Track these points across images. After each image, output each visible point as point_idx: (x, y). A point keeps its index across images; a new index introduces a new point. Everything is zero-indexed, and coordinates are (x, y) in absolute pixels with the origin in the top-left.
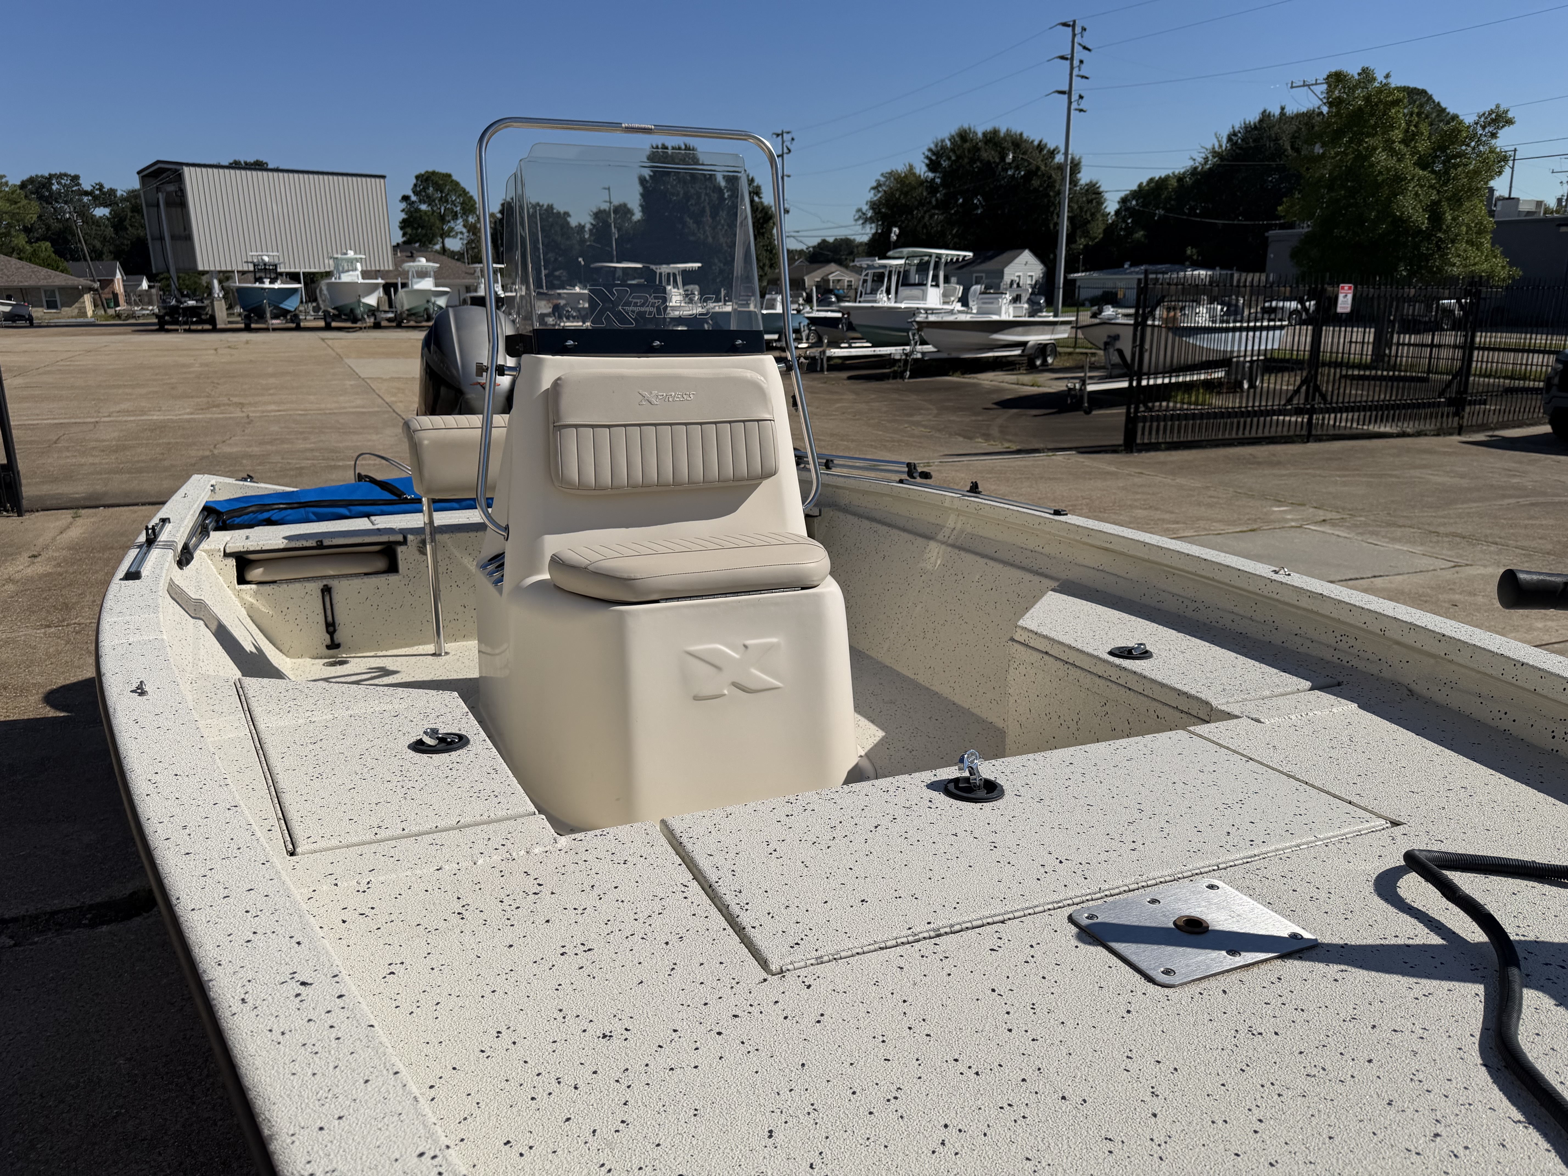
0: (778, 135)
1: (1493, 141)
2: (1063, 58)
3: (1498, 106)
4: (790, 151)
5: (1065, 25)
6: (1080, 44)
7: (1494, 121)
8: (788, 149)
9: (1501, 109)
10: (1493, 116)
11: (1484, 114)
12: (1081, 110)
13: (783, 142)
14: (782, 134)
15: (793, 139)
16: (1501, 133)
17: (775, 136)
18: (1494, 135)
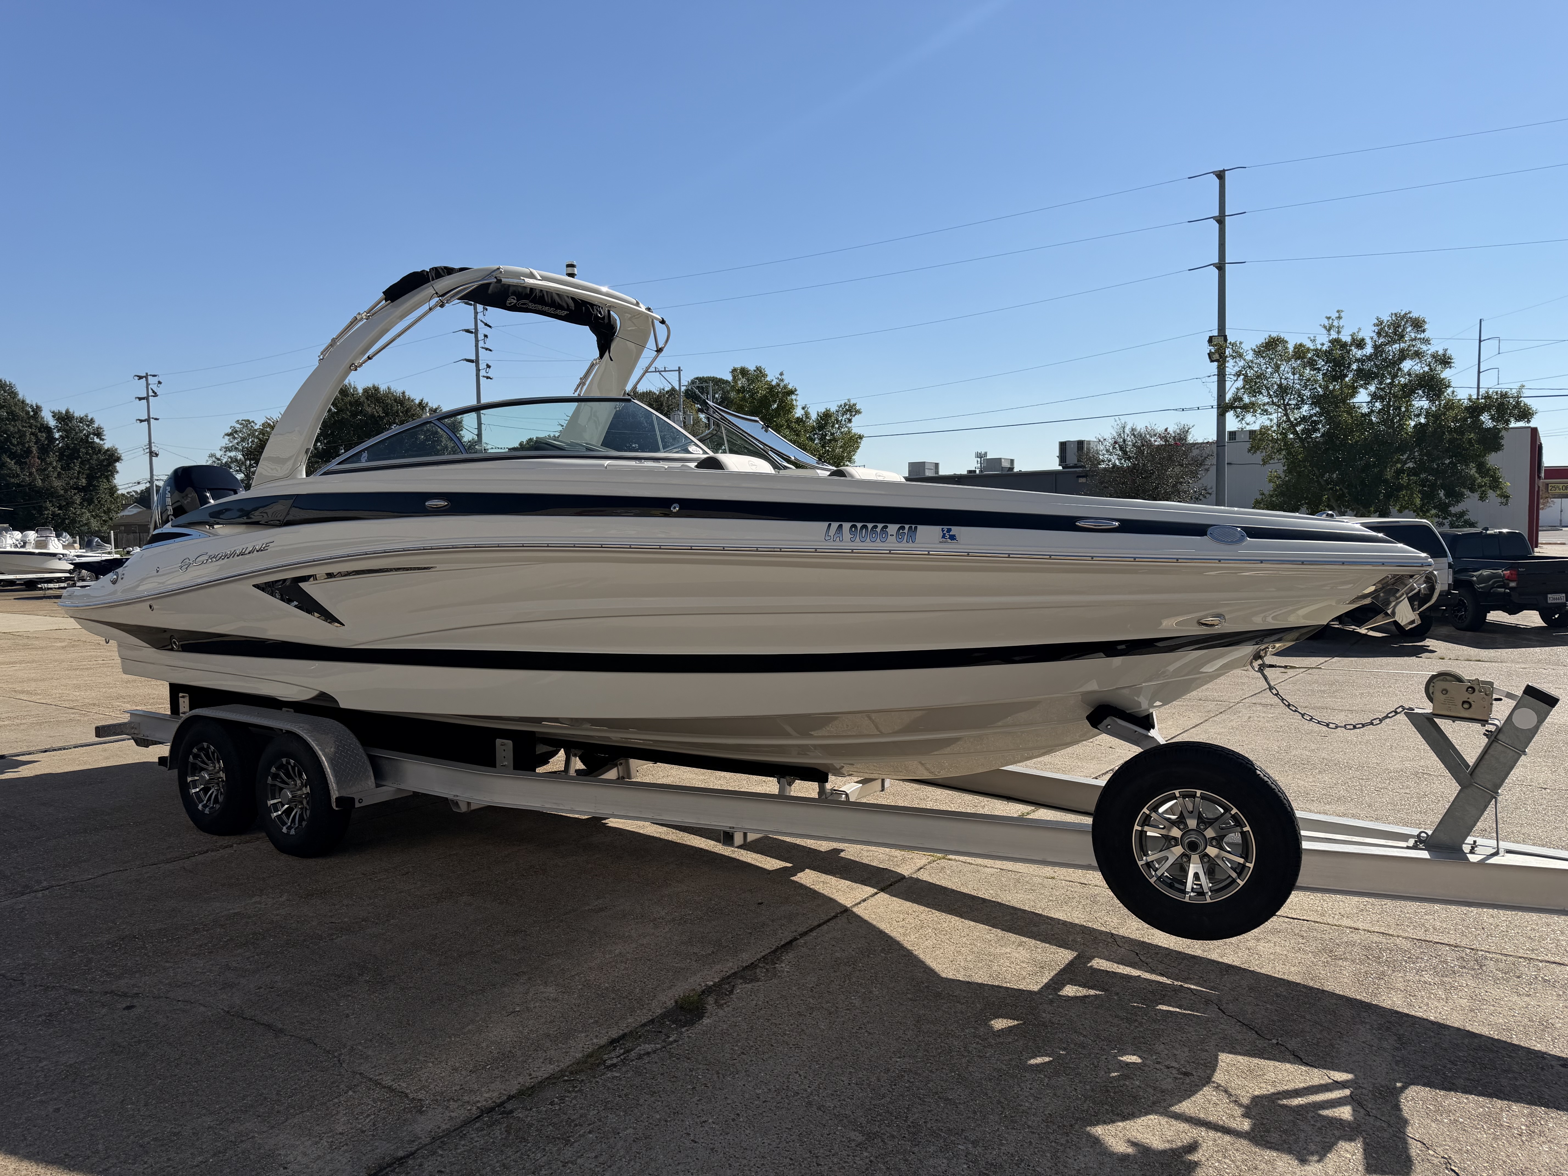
0: (140, 378)
1: (849, 425)
2: (468, 331)
3: (849, 400)
4: (155, 395)
6: (481, 321)
7: (849, 410)
8: (154, 392)
9: (852, 402)
10: (847, 407)
11: (841, 406)
12: (488, 378)
13: (148, 385)
14: (146, 377)
15: (160, 383)
16: (854, 419)
17: (137, 378)
18: (850, 421)
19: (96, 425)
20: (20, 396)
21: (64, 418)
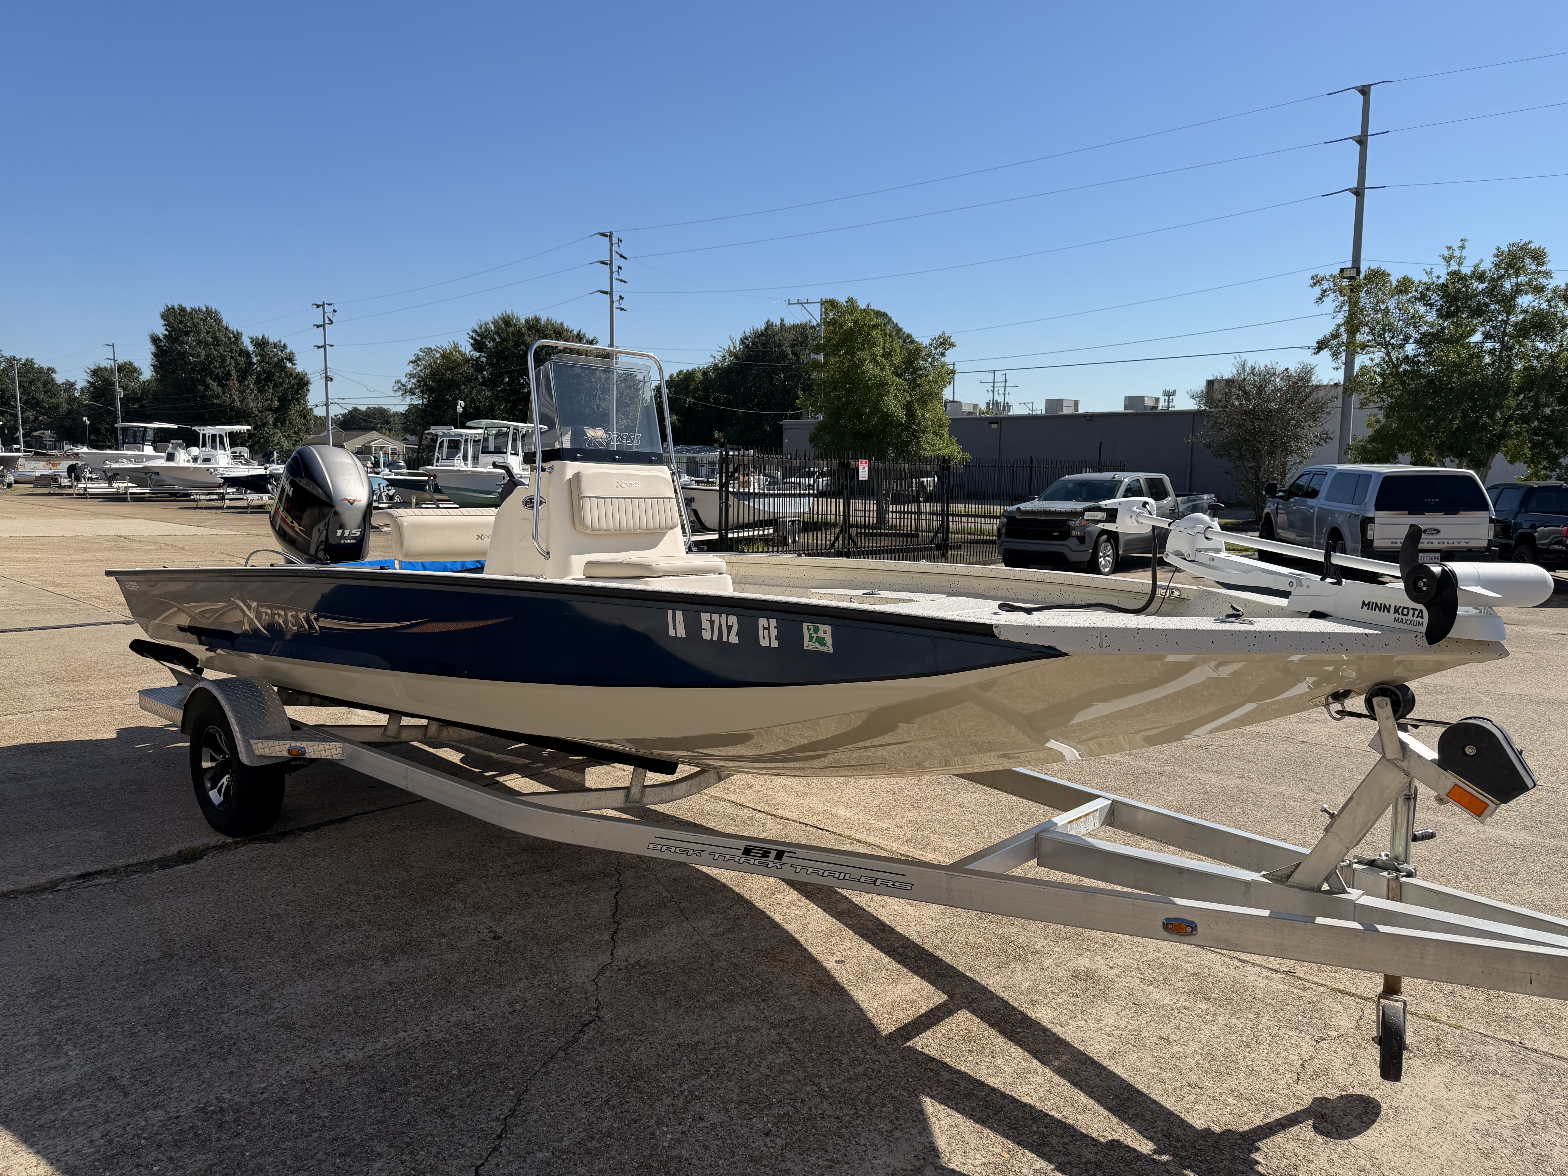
0: (318, 306)
1: (943, 359)
2: (603, 263)
3: (943, 334)
4: (331, 322)
5: (603, 235)
6: (617, 253)
7: (942, 344)
8: (329, 320)
9: (946, 335)
10: (941, 340)
11: (935, 339)
12: (622, 309)
13: (324, 313)
14: (323, 305)
15: (335, 311)
17: (315, 307)
18: (943, 355)
19: (288, 351)
20: (224, 323)
21: (261, 344)
